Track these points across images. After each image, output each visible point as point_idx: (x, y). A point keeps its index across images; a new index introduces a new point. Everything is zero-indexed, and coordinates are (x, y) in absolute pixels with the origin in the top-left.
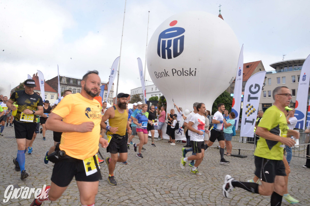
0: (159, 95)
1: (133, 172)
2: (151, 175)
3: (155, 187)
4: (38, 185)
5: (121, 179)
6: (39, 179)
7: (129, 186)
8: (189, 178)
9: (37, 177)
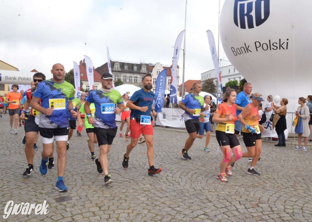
0: (238, 78)
1: (209, 180)
2: (232, 184)
3: (238, 199)
4: (93, 196)
5: (194, 188)
6: (93, 189)
7: (204, 197)
8: (283, 187)
9: (91, 187)
